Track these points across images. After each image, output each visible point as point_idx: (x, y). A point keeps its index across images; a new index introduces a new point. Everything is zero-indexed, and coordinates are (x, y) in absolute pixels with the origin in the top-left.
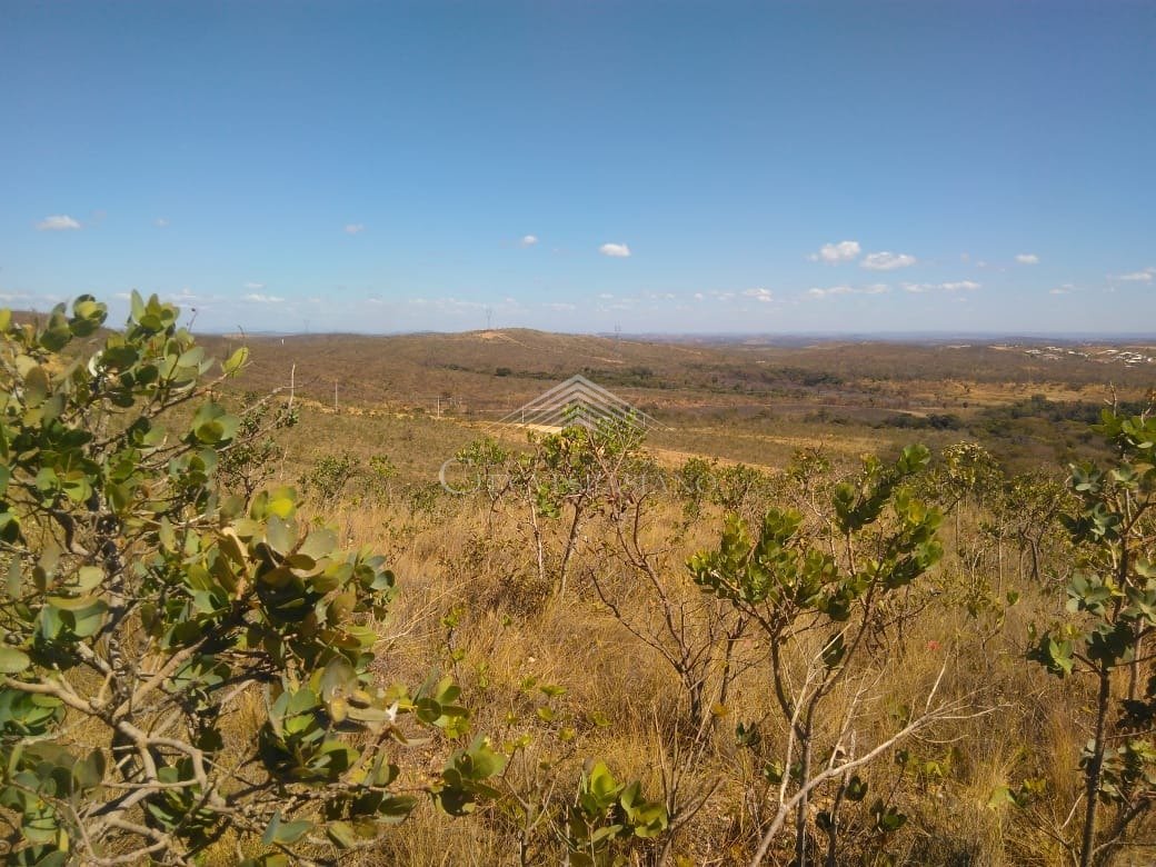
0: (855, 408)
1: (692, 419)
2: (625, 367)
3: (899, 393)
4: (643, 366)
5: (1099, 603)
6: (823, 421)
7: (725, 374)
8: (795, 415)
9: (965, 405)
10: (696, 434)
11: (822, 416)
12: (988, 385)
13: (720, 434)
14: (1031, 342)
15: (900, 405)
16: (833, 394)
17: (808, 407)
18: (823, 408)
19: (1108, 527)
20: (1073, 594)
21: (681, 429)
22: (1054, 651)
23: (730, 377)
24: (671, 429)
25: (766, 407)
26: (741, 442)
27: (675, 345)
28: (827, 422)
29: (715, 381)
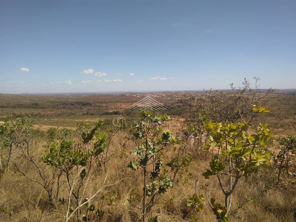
0: (95, 111)
1: (52, 116)
2: (30, 103)
3: (106, 107)
4: (36, 102)
5: (141, 152)
6: (88, 114)
7: (60, 103)
8: (80, 113)
9: (121, 109)
10: (53, 120)
11: (87, 113)
12: (125, 104)
13: (60, 120)
14: (134, 93)
15: (106, 109)
16: (90, 108)
17: (84, 111)
18: (88, 111)
19: (142, 134)
20: (136, 151)
21: (49, 119)
22: (133, 165)
23: (62, 104)
24: (46, 120)
25: (73, 112)
26: (66, 122)
27: (45, 96)
28: (89, 115)
29: (57, 106)
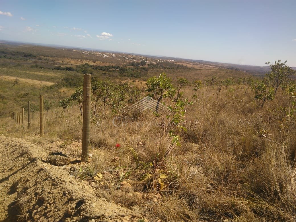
0: (44, 64)
3: (52, 61)
8: (28, 65)
9: (71, 65)
11: (36, 66)
12: (74, 60)
14: (81, 50)
15: (55, 64)
16: (34, 60)
23: (1, 53)
25: (18, 63)
26: (21, 73)
28: (39, 68)
